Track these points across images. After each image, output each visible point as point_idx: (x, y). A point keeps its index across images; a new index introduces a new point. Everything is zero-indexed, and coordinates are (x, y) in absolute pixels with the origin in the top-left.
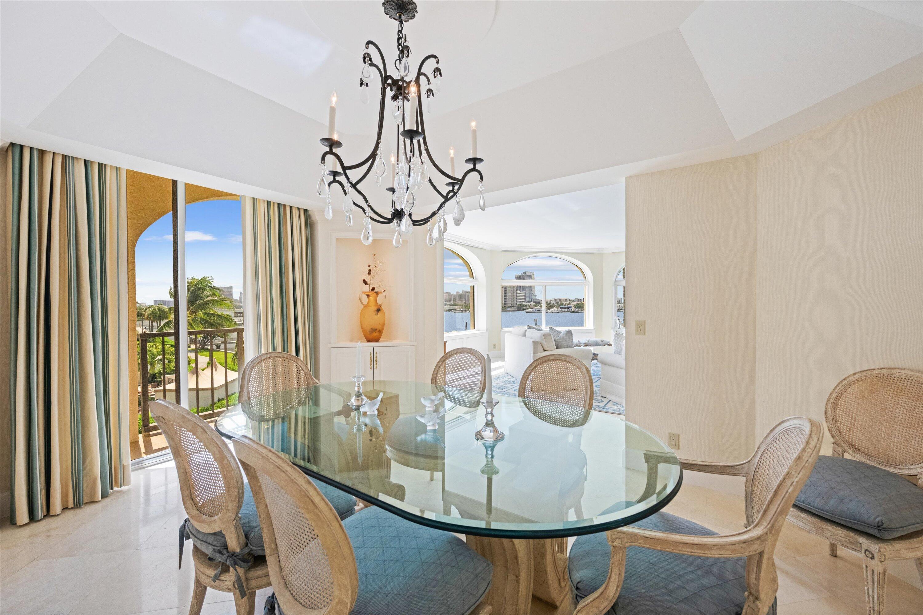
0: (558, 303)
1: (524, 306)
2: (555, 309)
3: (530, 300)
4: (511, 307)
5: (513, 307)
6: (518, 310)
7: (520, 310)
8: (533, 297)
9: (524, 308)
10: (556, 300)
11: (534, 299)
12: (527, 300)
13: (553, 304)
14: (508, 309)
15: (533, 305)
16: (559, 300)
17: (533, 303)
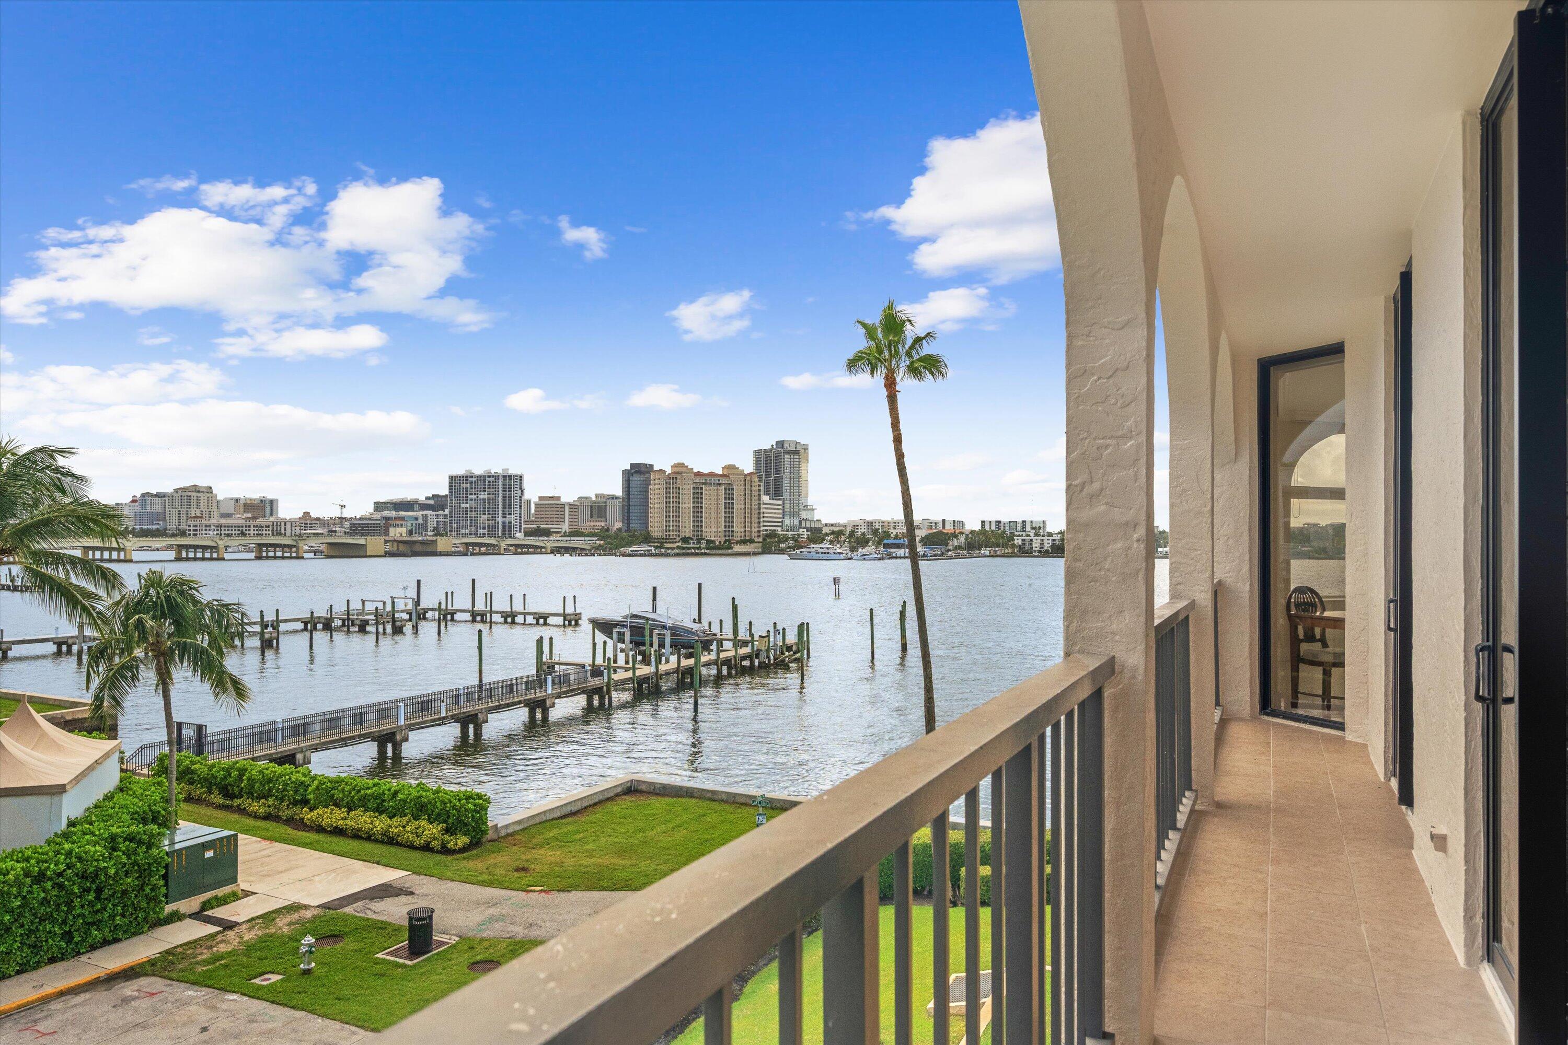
0: (875, 532)
1: (780, 541)
2: (871, 548)
3: (796, 522)
4: (743, 542)
5: (751, 541)
6: (763, 553)
7: (770, 553)
8: (804, 515)
9: (783, 545)
10: (870, 524)
11: (806, 520)
12: (787, 522)
13: (863, 534)
14: (737, 548)
15: (806, 536)
16: (877, 524)
17: (806, 533)
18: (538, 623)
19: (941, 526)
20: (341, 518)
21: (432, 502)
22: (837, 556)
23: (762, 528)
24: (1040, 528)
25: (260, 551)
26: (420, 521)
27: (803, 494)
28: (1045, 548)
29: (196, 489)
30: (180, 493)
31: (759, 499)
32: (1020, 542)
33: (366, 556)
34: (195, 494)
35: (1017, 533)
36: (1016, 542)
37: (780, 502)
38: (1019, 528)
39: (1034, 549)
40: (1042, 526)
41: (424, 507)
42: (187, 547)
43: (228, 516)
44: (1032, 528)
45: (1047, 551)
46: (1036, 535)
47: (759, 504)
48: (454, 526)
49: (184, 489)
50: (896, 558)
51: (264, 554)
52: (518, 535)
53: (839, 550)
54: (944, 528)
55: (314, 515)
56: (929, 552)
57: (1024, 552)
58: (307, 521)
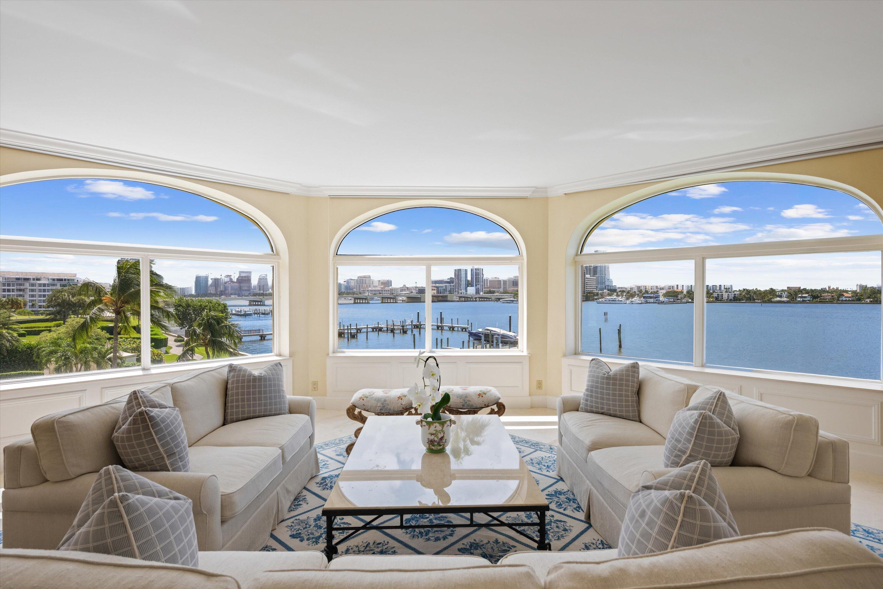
0: (640, 291)
1: (594, 295)
2: (636, 299)
3: (604, 287)
7: (591, 300)
8: (607, 284)
9: (595, 297)
10: (639, 287)
11: (608, 286)
12: (599, 286)
13: (634, 292)
15: (607, 293)
16: (643, 287)
17: (607, 292)
18: (450, 330)
19: (676, 288)
20: (416, 287)
21: (449, 280)
22: (620, 302)
23: (586, 290)
24: (729, 288)
25: (383, 300)
26: (444, 288)
27: (606, 273)
28: (730, 298)
29: (365, 277)
30: (359, 279)
31: (585, 277)
32: (716, 295)
33: (421, 302)
34: (365, 279)
35: (716, 291)
36: (714, 295)
37: (595, 278)
38: (718, 289)
39: (724, 299)
40: (730, 287)
41: (447, 282)
42: (358, 299)
43: (376, 286)
44: (725, 288)
45: (731, 300)
46: (726, 292)
47: (585, 279)
48: (457, 290)
49: (361, 277)
50: (650, 303)
51: (384, 301)
52: (481, 293)
53: (620, 300)
54: (677, 288)
55: (407, 286)
56: (666, 300)
57: (718, 300)
58: (404, 288)
